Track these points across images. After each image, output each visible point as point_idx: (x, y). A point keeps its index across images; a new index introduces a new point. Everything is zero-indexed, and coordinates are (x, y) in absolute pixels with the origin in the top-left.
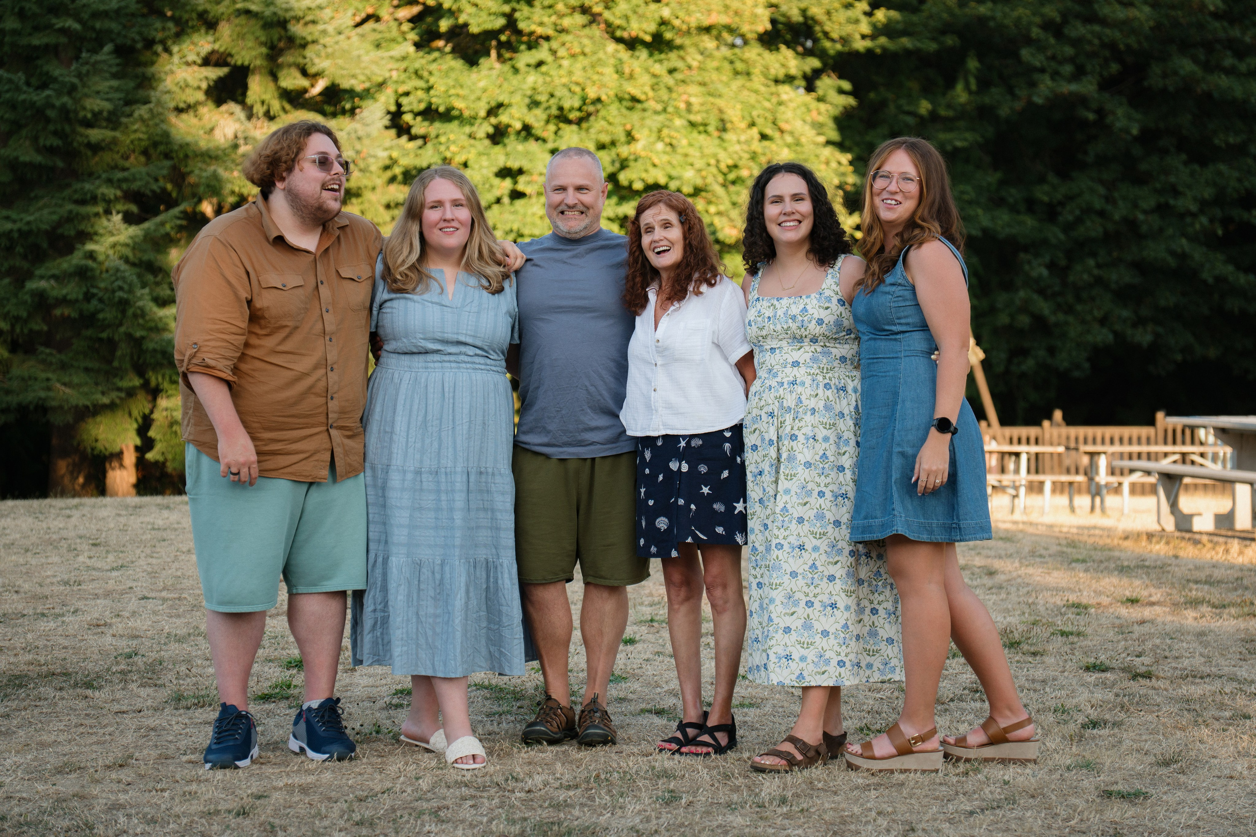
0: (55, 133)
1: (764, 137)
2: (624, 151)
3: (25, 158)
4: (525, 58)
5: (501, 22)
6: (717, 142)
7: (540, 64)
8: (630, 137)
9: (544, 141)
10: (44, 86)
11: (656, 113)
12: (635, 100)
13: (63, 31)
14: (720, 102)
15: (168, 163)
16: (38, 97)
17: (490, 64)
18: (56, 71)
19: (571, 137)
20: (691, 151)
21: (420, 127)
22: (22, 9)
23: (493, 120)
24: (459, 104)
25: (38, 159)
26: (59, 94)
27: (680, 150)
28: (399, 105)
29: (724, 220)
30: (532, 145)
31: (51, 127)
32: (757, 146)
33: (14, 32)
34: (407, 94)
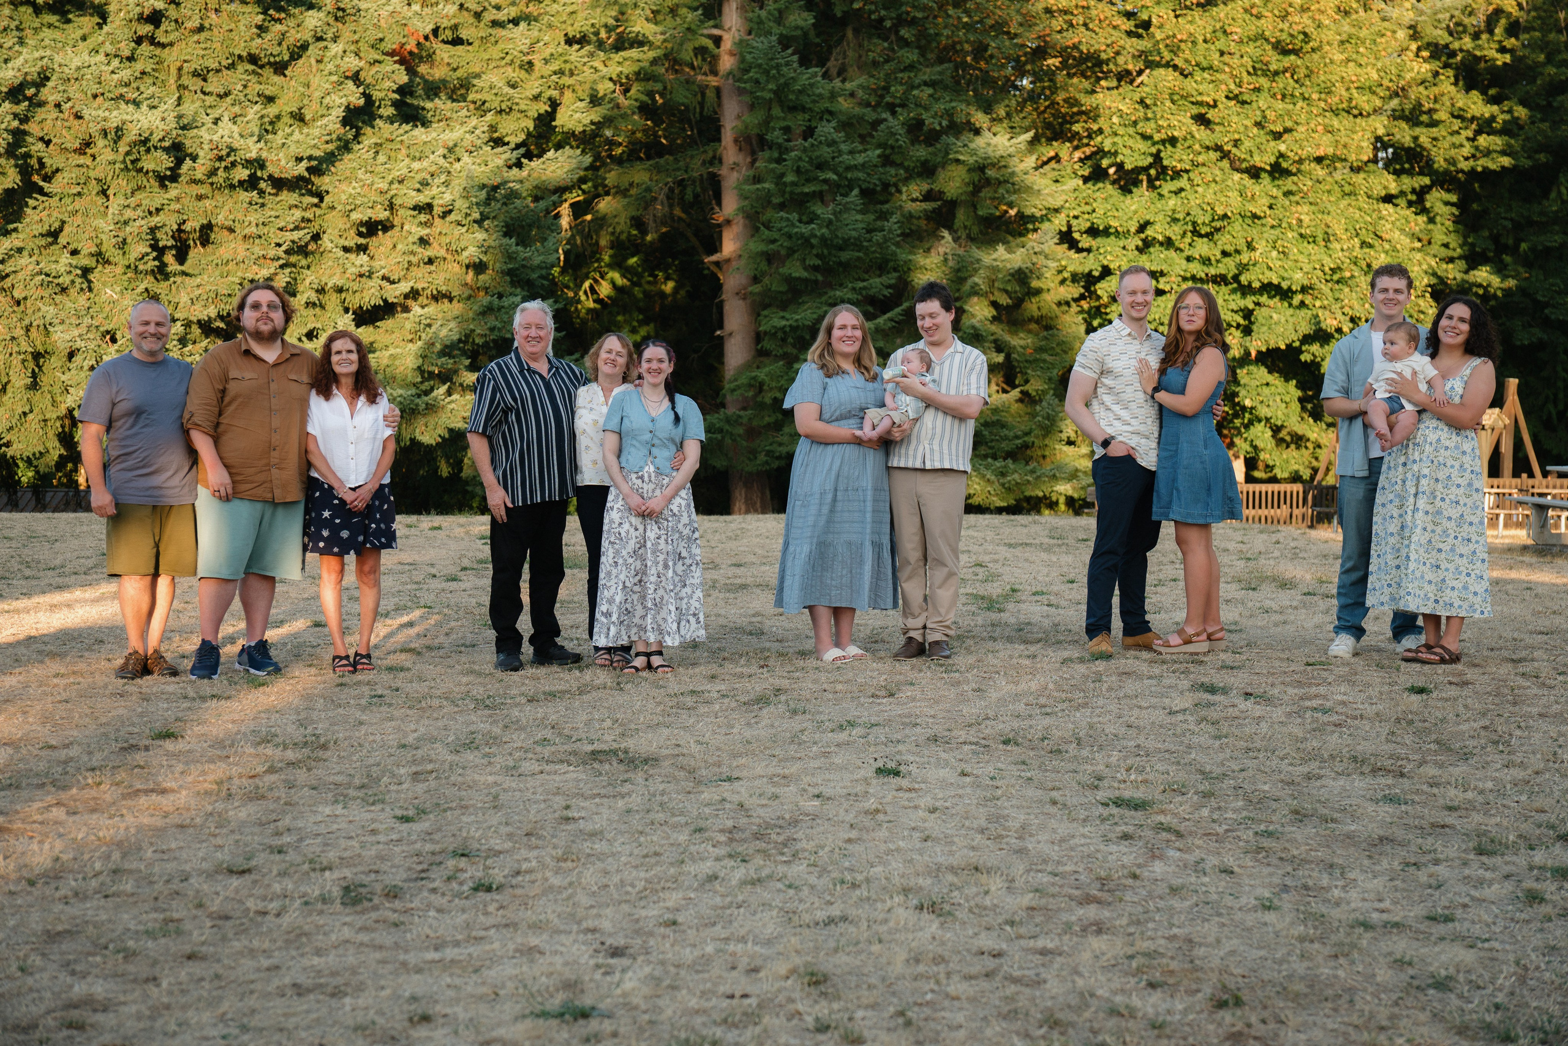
0: (817, 256)
1: (1364, 244)
2: (1245, 258)
3: (796, 275)
4: (1167, 187)
5: (1150, 160)
6: (1323, 250)
7: (1182, 190)
8: (1250, 246)
9: (1182, 250)
10: (810, 222)
11: (1273, 227)
12: (1255, 216)
13: (826, 181)
14: (1328, 219)
15: (895, 275)
16: (805, 229)
17: (1142, 192)
18: (819, 209)
19: (1202, 247)
20: (1301, 258)
21: (1085, 242)
22: (798, 167)
23: (1143, 236)
24: (1114, 223)
25: (805, 274)
26: (821, 227)
27: (1291, 257)
28: (1069, 226)
29: (1327, 313)
30: (1171, 253)
31: (815, 252)
32: (1357, 252)
33: (793, 184)
34: (1076, 217)
